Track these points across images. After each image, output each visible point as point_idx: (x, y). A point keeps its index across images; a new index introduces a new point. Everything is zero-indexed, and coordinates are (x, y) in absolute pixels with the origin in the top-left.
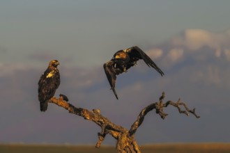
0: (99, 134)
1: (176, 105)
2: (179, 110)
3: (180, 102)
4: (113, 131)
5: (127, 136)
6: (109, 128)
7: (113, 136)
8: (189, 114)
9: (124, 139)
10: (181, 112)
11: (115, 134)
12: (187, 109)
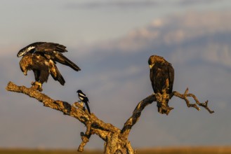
0: (82, 134)
1: (183, 97)
2: (187, 102)
3: (188, 93)
4: (100, 131)
5: (119, 137)
6: (96, 126)
7: (100, 136)
8: (200, 108)
9: (115, 140)
10: (189, 105)
11: (104, 134)
12: (197, 101)
